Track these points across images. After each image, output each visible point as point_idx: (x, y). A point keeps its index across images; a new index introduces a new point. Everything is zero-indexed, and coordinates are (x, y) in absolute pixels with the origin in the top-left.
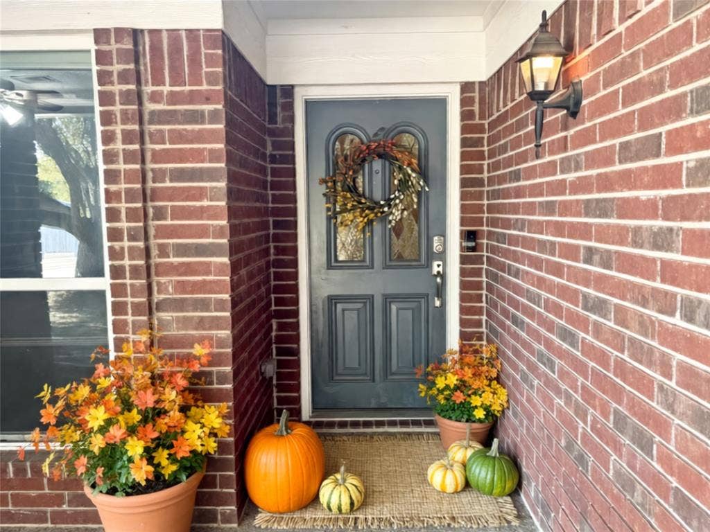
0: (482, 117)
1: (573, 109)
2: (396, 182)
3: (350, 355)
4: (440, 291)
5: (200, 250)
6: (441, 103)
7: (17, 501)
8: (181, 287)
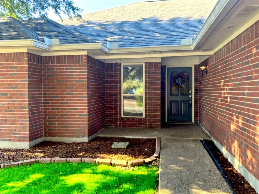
0: (198, 70)
1: (207, 72)
2: (183, 81)
3: (174, 111)
4: (191, 100)
5: (157, 90)
6: (191, 68)
7: (131, 124)
8: (154, 95)
